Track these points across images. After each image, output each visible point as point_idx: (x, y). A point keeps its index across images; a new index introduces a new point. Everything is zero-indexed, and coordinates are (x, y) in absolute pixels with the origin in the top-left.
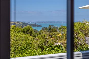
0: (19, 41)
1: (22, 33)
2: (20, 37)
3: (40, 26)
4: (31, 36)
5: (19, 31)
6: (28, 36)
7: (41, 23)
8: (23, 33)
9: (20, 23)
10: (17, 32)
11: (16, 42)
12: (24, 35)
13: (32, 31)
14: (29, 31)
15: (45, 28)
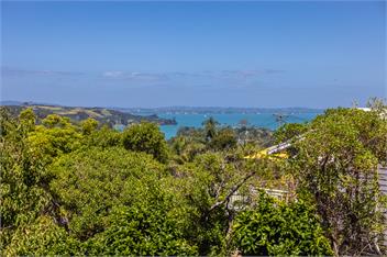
0: (111, 180)
1: (123, 150)
2: (114, 163)
3: (172, 122)
4: (155, 162)
5: (112, 143)
6: (147, 160)
7: (173, 112)
8: (125, 151)
9: (103, 111)
10: (103, 147)
11: (101, 184)
12: (130, 157)
13: (158, 143)
14: (147, 140)
15: (187, 129)
